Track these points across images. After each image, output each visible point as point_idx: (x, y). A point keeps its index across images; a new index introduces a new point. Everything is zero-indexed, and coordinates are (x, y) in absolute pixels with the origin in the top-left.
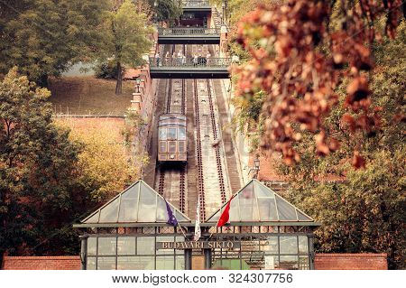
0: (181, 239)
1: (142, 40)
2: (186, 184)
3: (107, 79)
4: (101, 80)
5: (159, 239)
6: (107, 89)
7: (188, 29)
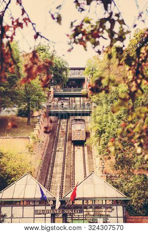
0: (49, 208)
1: (41, 95)
2: (65, 176)
3: (23, 117)
4: (19, 118)
5: (37, 208)
6: (23, 122)
7: (72, 89)
